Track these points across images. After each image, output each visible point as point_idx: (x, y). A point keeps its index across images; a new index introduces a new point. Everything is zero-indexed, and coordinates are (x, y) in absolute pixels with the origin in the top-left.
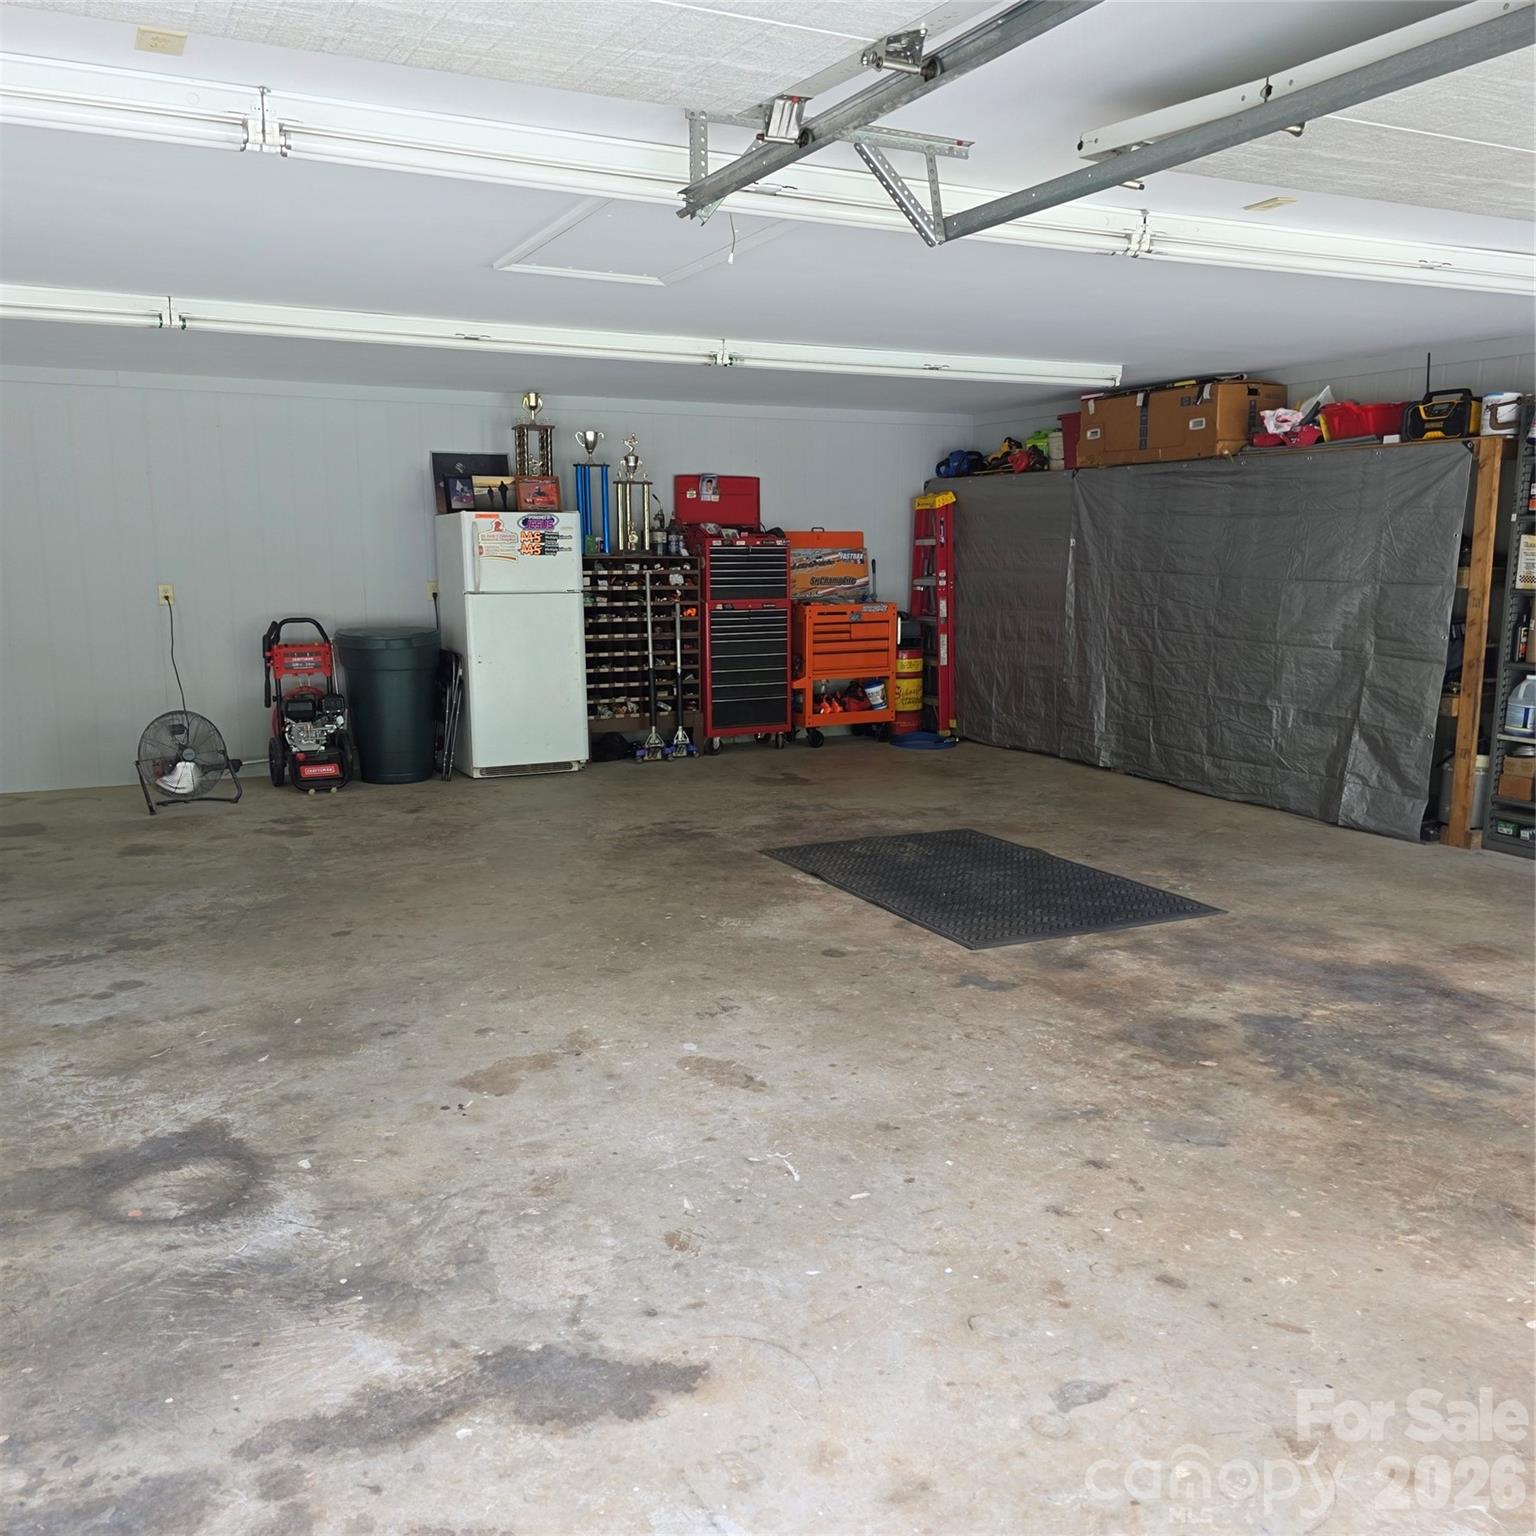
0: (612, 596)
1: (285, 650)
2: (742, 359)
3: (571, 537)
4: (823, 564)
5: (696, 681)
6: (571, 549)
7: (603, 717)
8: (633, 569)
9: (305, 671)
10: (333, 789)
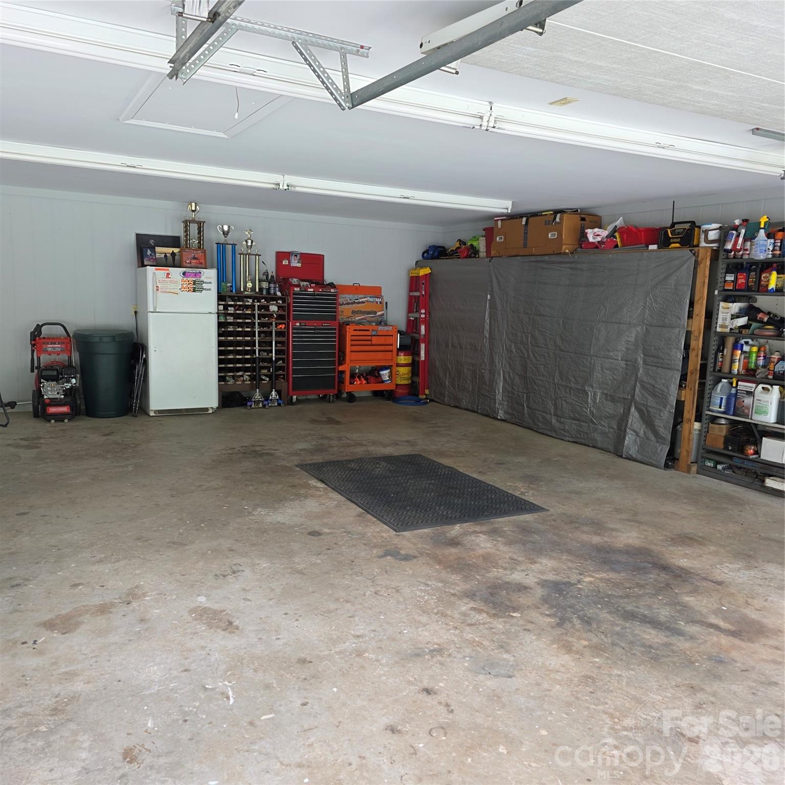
0: (236, 316)
1: (44, 340)
2: (294, 187)
3: (210, 283)
4: (359, 303)
5: (284, 365)
6: (210, 290)
7: (229, 383)
8: (248, 302)
9: (55, 353)
10: (66, 420)
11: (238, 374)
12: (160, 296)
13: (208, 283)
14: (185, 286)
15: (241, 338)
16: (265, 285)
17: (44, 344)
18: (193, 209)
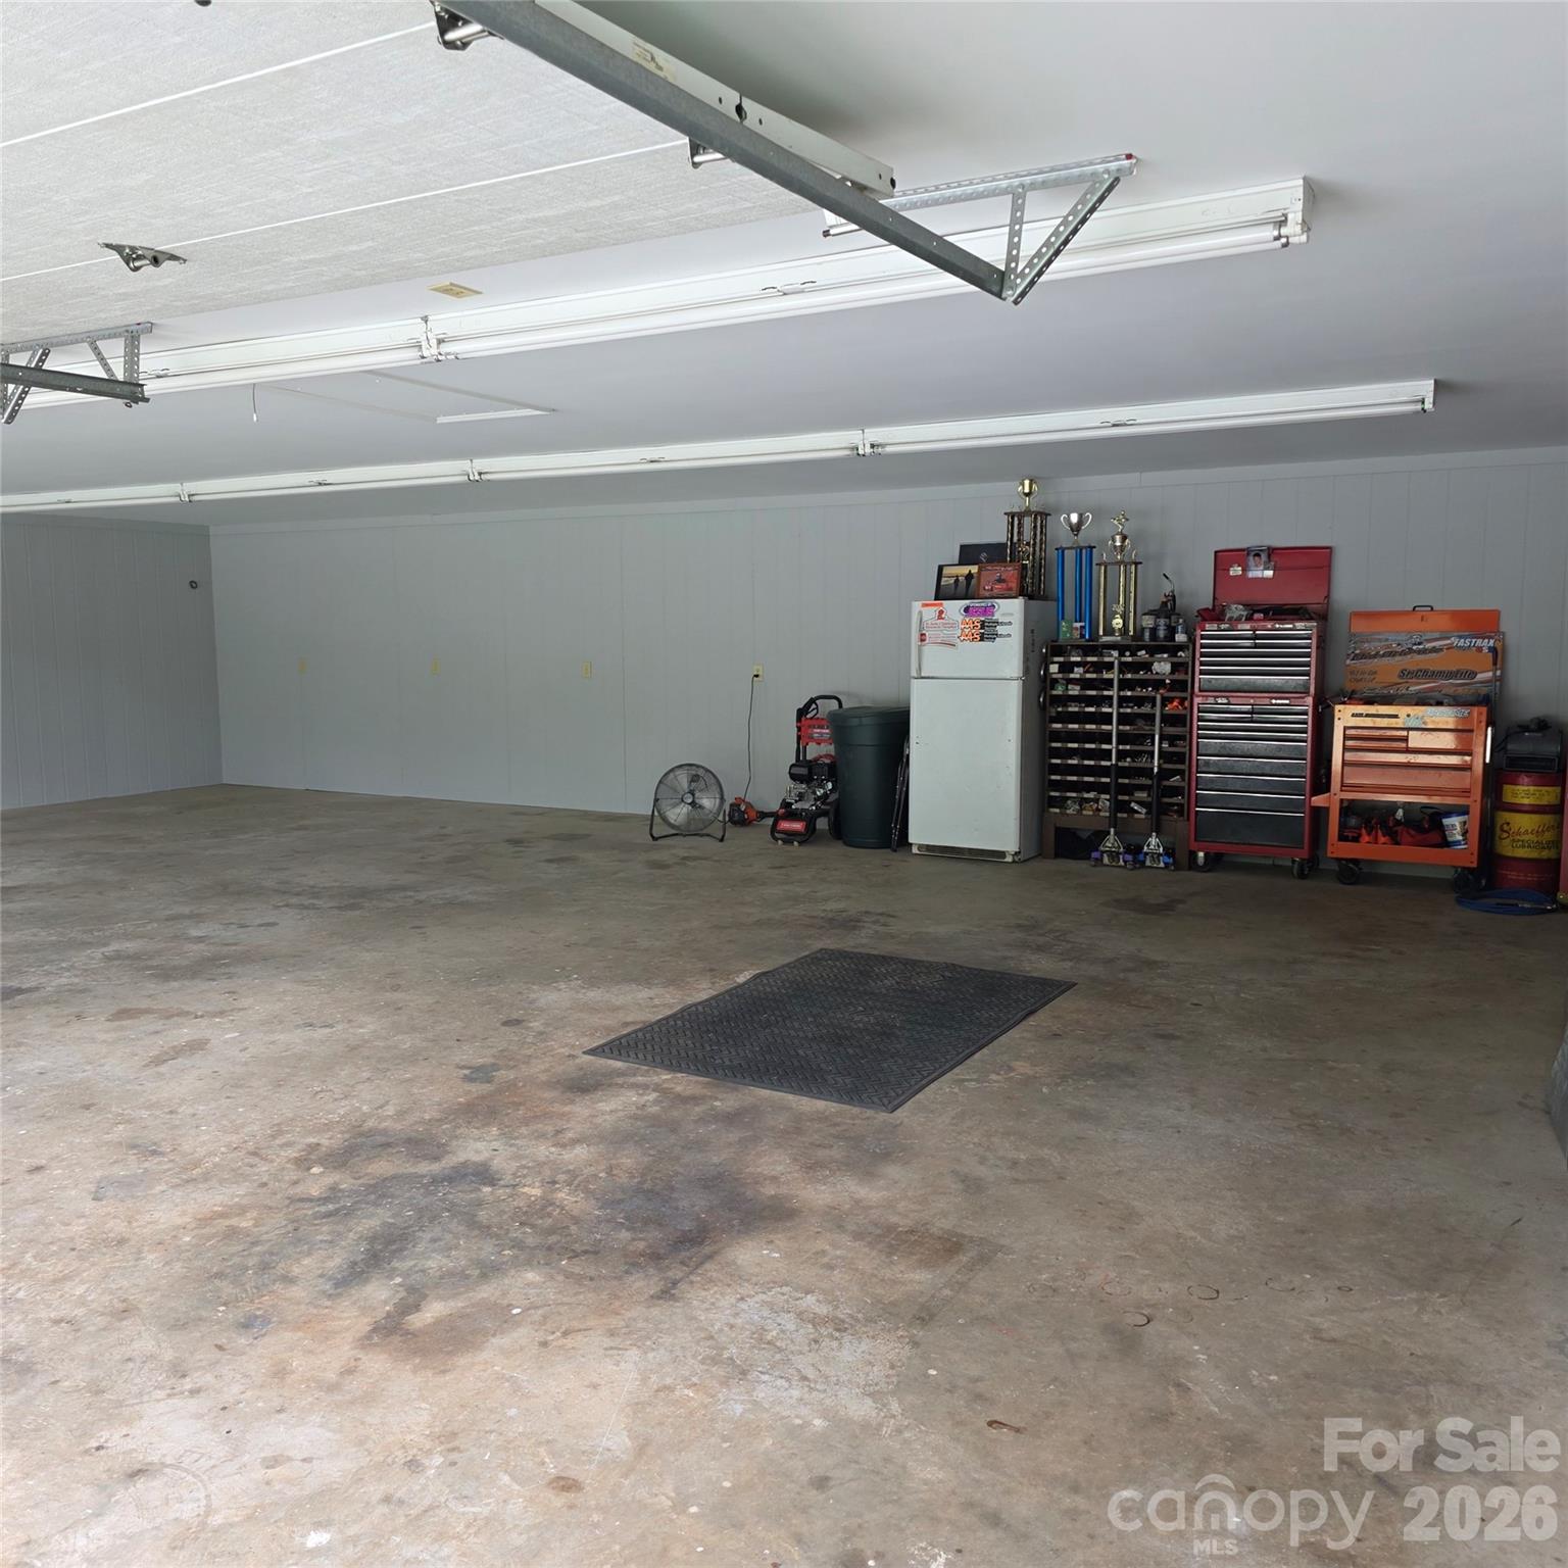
0: (1085, 684)
1: (810, 722)
3: (1010, 623)
5: (1182, 784)
6: (1009, 635)
7: (1068, 812)
8: (1111, 656)
9: (825, 741)
10: (795, 843)
11: (1086, 795)
12: (928, 649)
13: (1006, 624)
15: (1094, 727)
16: (1148, 622)
17: (810, 727)
18: (1027, 490)
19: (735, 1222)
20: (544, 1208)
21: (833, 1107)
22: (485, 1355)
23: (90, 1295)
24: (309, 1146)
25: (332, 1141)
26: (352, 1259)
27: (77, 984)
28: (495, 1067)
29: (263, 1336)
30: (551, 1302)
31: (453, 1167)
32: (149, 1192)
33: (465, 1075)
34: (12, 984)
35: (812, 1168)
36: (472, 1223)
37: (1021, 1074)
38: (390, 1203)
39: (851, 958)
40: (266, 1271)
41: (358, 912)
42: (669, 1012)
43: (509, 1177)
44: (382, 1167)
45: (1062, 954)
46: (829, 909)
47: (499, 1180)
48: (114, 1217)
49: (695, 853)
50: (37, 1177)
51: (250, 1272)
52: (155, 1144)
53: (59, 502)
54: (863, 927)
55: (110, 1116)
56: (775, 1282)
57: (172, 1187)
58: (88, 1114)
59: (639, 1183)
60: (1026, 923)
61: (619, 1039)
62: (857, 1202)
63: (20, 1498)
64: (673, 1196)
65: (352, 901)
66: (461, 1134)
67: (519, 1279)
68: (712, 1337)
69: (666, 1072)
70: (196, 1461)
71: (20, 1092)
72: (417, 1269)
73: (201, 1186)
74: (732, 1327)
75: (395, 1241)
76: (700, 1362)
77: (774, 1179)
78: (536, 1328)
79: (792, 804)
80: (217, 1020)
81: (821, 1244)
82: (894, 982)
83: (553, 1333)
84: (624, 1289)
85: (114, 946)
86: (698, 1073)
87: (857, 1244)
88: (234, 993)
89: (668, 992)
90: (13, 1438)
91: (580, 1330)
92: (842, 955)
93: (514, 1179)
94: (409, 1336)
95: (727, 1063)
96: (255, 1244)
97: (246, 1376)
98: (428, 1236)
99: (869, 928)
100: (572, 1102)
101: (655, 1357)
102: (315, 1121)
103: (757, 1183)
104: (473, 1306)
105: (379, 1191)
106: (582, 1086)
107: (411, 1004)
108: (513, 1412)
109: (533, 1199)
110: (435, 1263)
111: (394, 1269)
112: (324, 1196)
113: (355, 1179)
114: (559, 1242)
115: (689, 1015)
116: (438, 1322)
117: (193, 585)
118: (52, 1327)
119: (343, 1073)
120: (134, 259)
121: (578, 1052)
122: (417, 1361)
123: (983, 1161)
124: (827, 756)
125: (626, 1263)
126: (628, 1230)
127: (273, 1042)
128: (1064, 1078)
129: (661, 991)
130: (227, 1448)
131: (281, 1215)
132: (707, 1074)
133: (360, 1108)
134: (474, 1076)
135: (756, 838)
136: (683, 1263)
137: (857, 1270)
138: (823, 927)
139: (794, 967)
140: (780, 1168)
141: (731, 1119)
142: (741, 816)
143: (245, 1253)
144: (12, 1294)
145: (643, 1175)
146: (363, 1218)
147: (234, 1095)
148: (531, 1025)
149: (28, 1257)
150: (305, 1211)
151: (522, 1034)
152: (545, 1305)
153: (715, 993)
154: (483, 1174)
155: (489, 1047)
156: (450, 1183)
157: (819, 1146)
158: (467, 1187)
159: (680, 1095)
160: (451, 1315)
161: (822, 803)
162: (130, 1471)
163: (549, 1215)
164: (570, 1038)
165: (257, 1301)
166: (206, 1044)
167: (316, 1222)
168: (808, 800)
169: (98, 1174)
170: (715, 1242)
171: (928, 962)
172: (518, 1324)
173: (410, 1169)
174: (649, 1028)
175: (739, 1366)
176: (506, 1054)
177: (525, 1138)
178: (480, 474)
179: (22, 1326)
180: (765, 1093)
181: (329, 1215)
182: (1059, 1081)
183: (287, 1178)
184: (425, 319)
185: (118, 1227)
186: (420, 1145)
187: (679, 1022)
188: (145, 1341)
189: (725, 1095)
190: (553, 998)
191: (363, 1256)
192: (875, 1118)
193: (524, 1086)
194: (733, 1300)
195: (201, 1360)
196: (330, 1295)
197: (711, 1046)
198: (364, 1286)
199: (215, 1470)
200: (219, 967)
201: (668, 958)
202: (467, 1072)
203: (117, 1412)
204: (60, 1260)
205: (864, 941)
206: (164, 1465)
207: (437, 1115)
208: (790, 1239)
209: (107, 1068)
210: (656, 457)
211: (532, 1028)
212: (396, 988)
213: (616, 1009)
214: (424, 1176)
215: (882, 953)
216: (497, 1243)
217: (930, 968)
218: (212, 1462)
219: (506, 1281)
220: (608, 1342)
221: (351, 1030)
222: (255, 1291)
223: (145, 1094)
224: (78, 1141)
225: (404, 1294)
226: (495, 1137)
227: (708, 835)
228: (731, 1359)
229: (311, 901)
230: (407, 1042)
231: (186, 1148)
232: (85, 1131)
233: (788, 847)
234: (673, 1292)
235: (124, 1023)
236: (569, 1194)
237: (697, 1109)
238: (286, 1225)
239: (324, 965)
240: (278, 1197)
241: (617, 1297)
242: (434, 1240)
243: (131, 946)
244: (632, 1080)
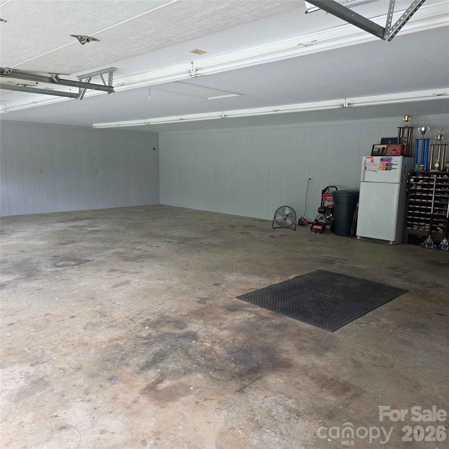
1: (326, 194)
2: (352, 104)
3: (397, 164)
6: (396, 169)
7: (414, 229)
8: (434, 176)
9: (331, 201)
10: (318, 233)
11: (421, 224)
12: (367, 172)
13: (395, 165)
14: (381, 167)
15: (425, 201)
16: (448, 165)
17: (326, 196)
18: (406, 120)
19: (270, 366)
20: (210, 351)
21: (313, 327)
22: (178, 403)
23: (72, 361)
24: (147, 319)
25: (154, 318)
26: (148, 361)
27: (103, 260)
28: (208, 299)
29: (114, 384)
30: (203, 387)
31: (186, 332)
32: (99, 329)
33: (198, 301)
34: (87, 259)
35: (301, 349)
36: (186, 353)
37: (383, 323)
38: (165, 342)
39: (329, 274)
40: (122, 361)
41: (183, 245)
42: (265, 286)
43: (202, 338)
44: (165, 329)
45: (405, 279)
46: (325, 256)
47: (199, 339)
48: (87, 336)
49: (285, 234)
50: (72, 319)
51: (118, 360)
52: (106, 313)
53: (116, 125)
54: (336, 263)
55: (97, 302)
56: (279, 392)
57: (106, 328)
58: (92, 301)
59: (242, 346)
60: (394, 267)
61: (247, 294)
62: (314, 365)
63: (29, 430)
64: (252, 353)
65: (183, 241)
66: (192, 321)
67: (196, 376)
68: (253, 410)
69: (259, 307)
70: (81, 427)
71: (77, 292)
72: (165, 367)
73: (114, 328)
74: (260, 407)
75: (162, 356)
76: (246, 420)
77: (287, 352)
78: (196, 396)
79: (318, 220)
80: (135, 275)
81: (298, 380)
82: (342, 284)
83: (201, 399)
84: (228, 386)
85: (117, 250)
86: (270, 309)
87: (311, 382)
88: (142, 267)
89: (266, 280)
90: (35, 408)
91: (209, 400)
92: (327, 273)
93: (203, 339)
94: (157, 392)
95: (280, 307)
96: (122, 351)
97: (105, 398)
98: (172, 356)
99: (337, 264)
100: (228, 314)
101: (232, 415)
102: (151, 311)
103: (281, 352)
104: (179, 384)
105: (162, 337)
106: (232, 309)
107: (189, 275)
108: (180, 428)
109: (207, 347)
110: (172, 366)
111: (159, 366)
112: (146, 337)
113: (157, 332)
114: (212, 364)
115: (271, 288)
116: (167, 388)
117: (154, 149)
118: (58, 371)
119: (164, 296)
120: (83, 41)
121: (234, 297)
122: (156, 402)
123: (363, 355)
124: (331, 205)
125: (231, 376)
126: (234, 363)
127: (148, 284)
128: (399, 327)
129: (264, 279)
130: (91, 424)
131: (132, 342)
132: (272, 310)
133: (165, 308)
134: (201, 301)
135: (306, 230)
136: (249, 379)
137: (309, 392)
138: (322, 262)
139: (309, 275)
140: (290, 348)
141: (277, 327)
142: (302, 223)
143: (118, 353)
144: (52, 357)
145: (244, 344)
146: (155, 346)
147: (132, 299)
148: (222, 286)
149: (60, 346)
150: (139, 341)
151: (219, 289)
152: (201, 388)
153: (281, 282)
154: (194, 336)
155: (208, 292)
156: (184, 338)
157: (305, 341)
158: (188, 340)
159: (262, 316)
160: (171, 386)
161: (328, 221)
162: (61, 427)
163: (211, 354)
164: (232, 292)
165: (116, 371)
166: (130, 282)
167: (141, 346)
168: (324, 219)
169: (88, 321)
170: (262, 373)
171: (355, 278)
172: (191, 393)
173: (173, 331)
174: (258, 291)
175: (260, 424)
176: (212, 295)
177: (210, 325)
178: (225, 116)
179: (51, 369)
180: (290, 319)
181: (146, 344)
182: (397, 327)
183: (138, 329)
184: (192, 63)
185: (87, 339)
186: (179, 323)
187: (267, 291)
188: (81, 380)
189: (277, 318)
190: (231, 277)
191: (151, 360)
192: (326, 333)
193: (215, 306)
194: (263, 397)
195: (94, 390)
196: (138, 373)
197: (276, 300)
198: (148, 371)
199: (85, 431)
200: (141, 258)
201: (269, 268)
202: (199, 300)
203: (65, 403)
204: (68, 348)
205: (335, 268)
206: (72, 426)
207: (186, 313)
208: (288, 376)
209: (101, 287)
210: (277, 110)
211: (222, 287)
212: (186, 270)
213: (248, 283)
214: (177, 334)
215: (341, 273)
216: (192, 362)
217: (356, 280)
218: (86, 428)
219: (191, 377)
220: (218, 406)
221: (170, 282)
222: (117, 367)
223: (109, 296)
224: (86, 309)
225: (159, 376)
226: (201, 324)
227: (290, 228)
228: (257, 421)
229: (172, 240)
230: (184, 288)
231: (114, 315)
232: (90, 306)
233: (316, 234)
234: (243, 390)
235: (111, 273)
236: (218, 347)
237: (267, 322)
238: (133, 346)
239: (169, 260)
240: (133, 335)
241: (225, 389)
242: (173, 358)
243: (120, 250)
244: (248, 309)
